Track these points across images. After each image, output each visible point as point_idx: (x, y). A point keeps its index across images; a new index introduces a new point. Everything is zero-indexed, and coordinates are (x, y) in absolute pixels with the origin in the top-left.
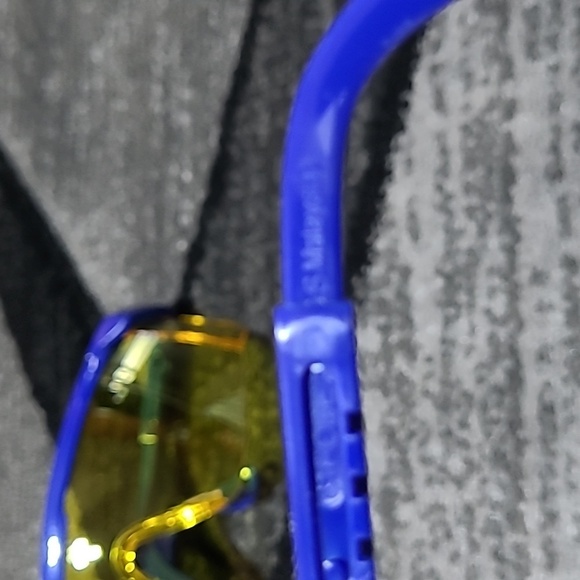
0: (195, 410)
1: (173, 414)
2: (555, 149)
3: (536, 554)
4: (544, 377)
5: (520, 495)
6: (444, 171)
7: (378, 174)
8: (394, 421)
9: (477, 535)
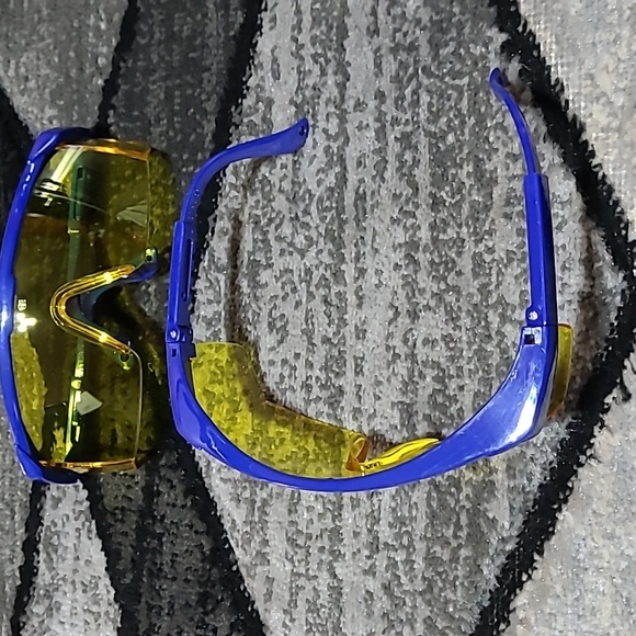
0: (111, 212)
1: (93, 215)
2: (374, 13)
3: (351, 298)
4: (360, 177)
5: (343, 260)
6: (298, 27)
7: (252, 28)
8: (259, 212)
9: (312, 289)
